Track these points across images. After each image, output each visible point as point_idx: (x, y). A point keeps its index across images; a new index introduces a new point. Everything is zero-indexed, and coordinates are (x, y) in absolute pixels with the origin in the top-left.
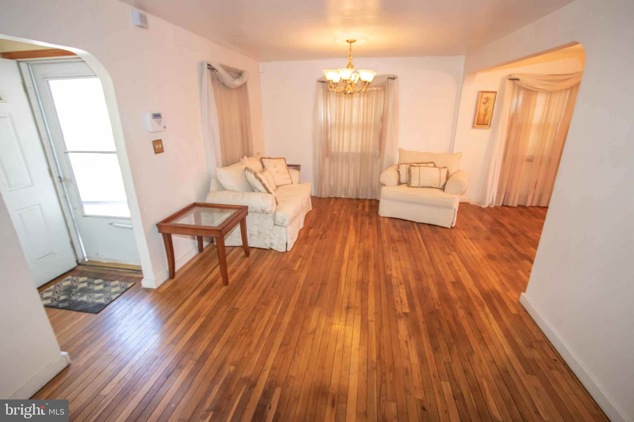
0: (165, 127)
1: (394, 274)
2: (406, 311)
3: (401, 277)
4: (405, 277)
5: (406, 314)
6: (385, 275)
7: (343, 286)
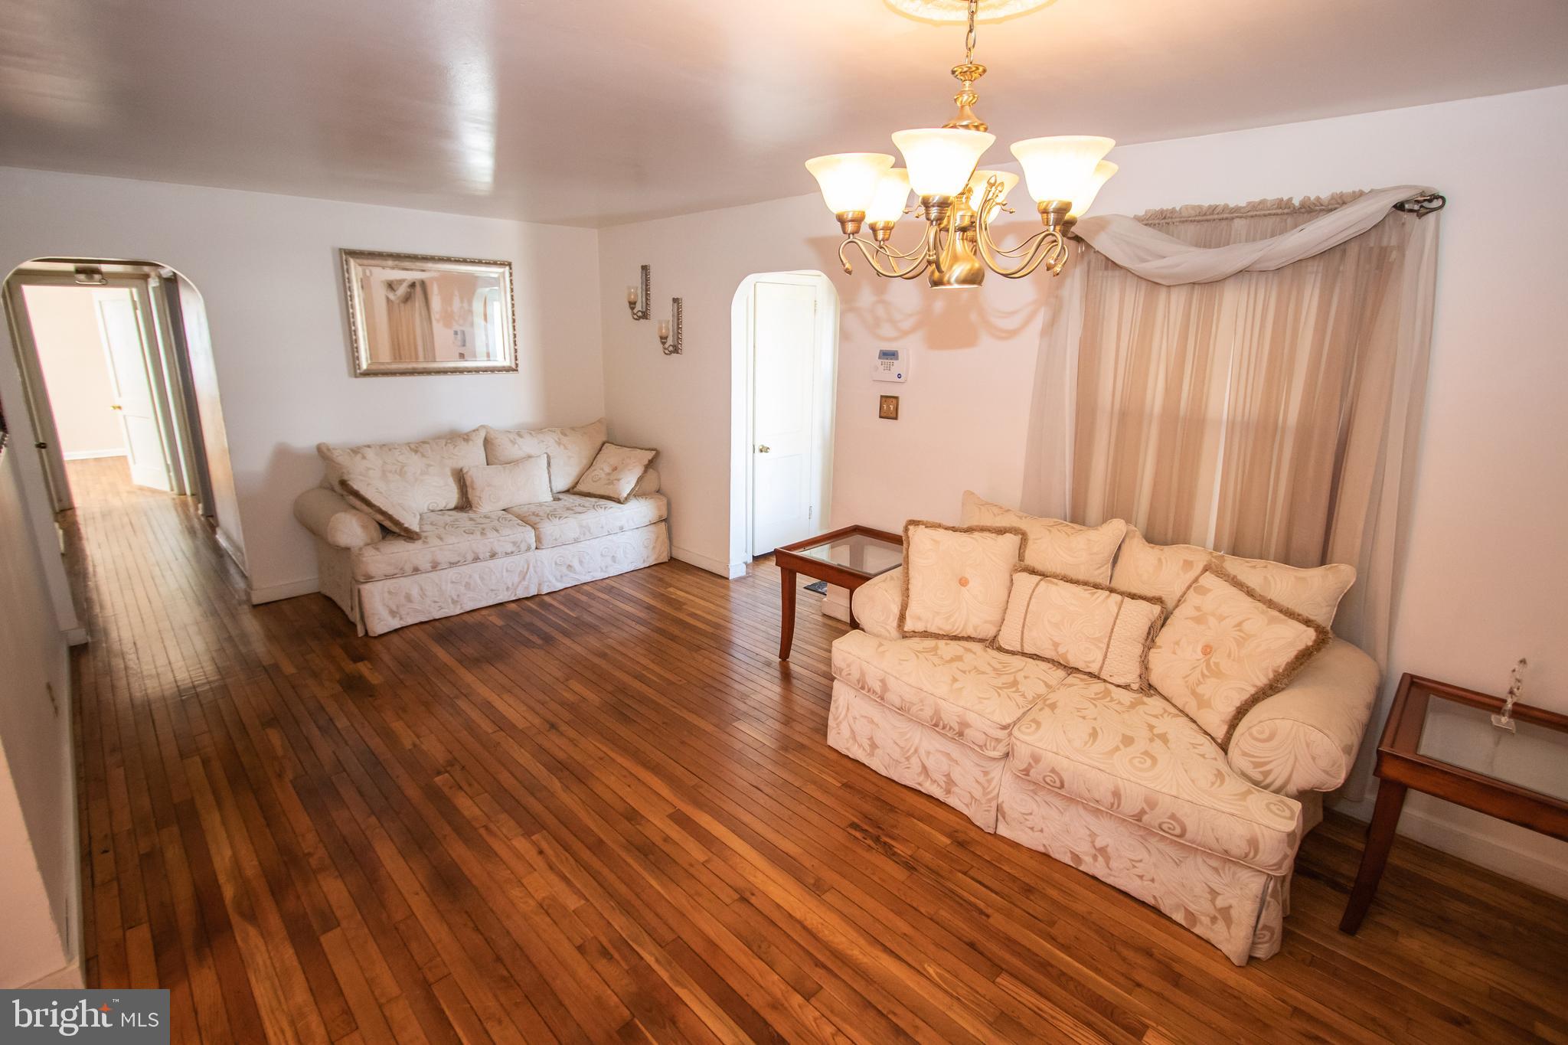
0: (899, 376)
1: (521, 844)
2: (440, 777)
3: (497, 846)
4: (489, 853)
5: (439, 773)
6: (543, 827)
7: (604, 749)
